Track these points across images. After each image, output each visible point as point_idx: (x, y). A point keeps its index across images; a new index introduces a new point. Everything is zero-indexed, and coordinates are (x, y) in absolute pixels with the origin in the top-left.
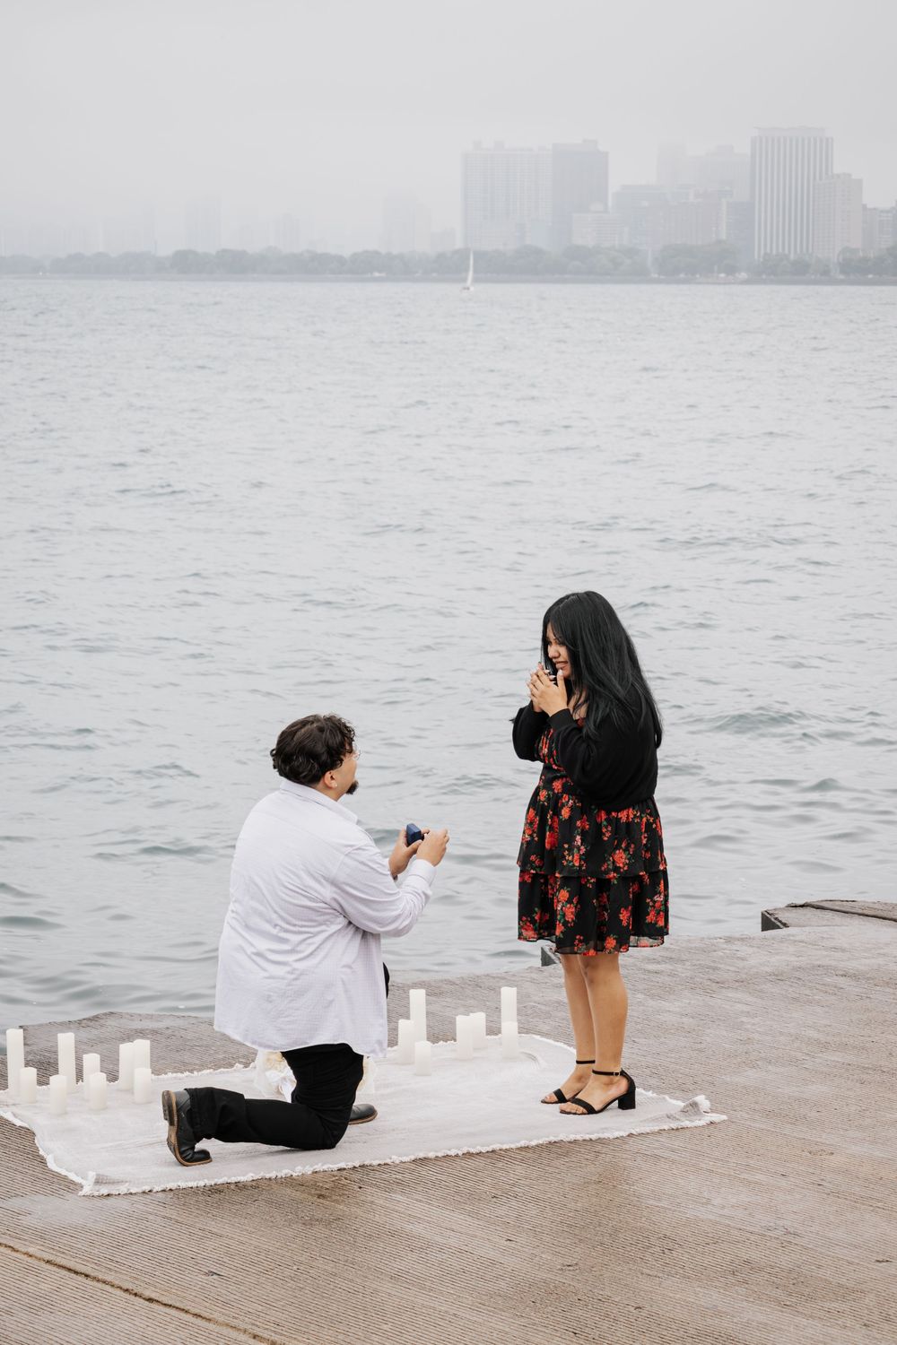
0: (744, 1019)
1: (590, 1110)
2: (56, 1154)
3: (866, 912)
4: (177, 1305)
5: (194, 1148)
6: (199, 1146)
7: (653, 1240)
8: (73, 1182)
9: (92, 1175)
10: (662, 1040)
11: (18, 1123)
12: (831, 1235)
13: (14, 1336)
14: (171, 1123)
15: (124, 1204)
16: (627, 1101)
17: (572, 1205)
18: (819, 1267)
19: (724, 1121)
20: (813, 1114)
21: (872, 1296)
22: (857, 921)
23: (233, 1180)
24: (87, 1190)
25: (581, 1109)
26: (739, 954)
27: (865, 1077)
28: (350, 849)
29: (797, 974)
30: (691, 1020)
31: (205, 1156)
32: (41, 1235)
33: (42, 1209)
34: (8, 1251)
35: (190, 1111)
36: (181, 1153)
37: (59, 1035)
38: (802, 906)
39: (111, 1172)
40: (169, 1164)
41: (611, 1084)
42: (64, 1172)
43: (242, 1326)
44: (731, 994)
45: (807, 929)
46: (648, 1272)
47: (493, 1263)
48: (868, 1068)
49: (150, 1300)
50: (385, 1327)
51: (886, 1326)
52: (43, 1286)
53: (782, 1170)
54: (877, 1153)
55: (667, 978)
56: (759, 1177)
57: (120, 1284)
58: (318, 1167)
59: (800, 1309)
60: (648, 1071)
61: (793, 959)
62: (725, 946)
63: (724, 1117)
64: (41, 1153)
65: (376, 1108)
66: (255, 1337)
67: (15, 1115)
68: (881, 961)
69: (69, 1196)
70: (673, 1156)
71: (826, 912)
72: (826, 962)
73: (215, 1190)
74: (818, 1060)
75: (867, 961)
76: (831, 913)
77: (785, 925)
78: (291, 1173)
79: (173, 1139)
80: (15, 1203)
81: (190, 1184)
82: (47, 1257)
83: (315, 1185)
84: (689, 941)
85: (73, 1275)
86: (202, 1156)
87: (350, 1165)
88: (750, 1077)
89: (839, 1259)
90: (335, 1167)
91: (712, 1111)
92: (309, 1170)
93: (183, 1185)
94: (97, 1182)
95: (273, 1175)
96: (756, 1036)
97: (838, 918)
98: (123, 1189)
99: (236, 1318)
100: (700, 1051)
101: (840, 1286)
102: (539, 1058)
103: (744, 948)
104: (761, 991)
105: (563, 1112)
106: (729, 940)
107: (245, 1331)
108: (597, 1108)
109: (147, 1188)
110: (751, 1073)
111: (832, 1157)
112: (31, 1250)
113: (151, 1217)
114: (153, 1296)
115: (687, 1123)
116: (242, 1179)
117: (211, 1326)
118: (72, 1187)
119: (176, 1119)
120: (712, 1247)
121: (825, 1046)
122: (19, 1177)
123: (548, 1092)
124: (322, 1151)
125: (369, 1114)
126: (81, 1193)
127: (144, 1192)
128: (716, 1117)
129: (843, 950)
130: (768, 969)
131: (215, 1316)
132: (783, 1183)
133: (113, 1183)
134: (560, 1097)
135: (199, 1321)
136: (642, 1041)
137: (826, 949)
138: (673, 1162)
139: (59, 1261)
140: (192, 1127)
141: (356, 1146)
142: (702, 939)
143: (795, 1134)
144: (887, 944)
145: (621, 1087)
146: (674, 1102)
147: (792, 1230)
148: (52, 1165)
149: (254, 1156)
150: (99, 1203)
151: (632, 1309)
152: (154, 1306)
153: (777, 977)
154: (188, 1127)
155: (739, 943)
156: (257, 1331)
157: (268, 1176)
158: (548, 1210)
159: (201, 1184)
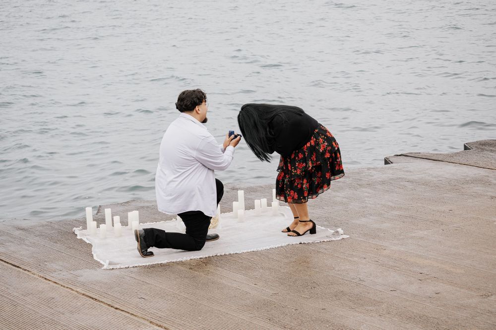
0: (366, 199)
1: (299, 235)
2: (98, 254)
3: (423, 157)
4: (126, 310)
5: (147, 251)
6: (149, 250)
7: (309, 284)
8: (101, 264)
9: (108, 262)
10: (334, 207)
11: (88, 242)
12: (376, 281)
13: (62, 323)
14: (138, 241)
15: (117, 272)
16: (313, 231)
17: (282, 271)
18: (369, 293)
19: (348, 238)
20: (382, 235)
21: (385, 304)
22: (419, 161)
23: (160, 263)
24: (105, 267)
25: (295, 234)
26: (371, 174)
27: (405, 220)
28: (204, 138)
29: (391, 181)
30: (346, 200)
31: (151, 254)
32: (83, 284)
33: (87, 275)
34: (70, 290)
35: (145, 236)
36: (142, 252)
37: (105, 209)
38: (400, 155)
39: (116, 260)
40: (138, 257)
41: (306, 225)
42: (99, 260)
43: (147, 318)
44: (364, 189)
45: (399, 164)
46: (304, 296)
47: (247, 293)
48: (407, 217)
49: (116, 309)
50: (200, 318)
51: (387, 316)
52: (79, 304)
53: (364, 256)
54: (402, 249)
55: (341, 184)
56: (356, 259)
57: (107, 303)
58: (192, 258)
59: (357, 310)
60: (325, 219)
61: (391, 175)
62: (367, 171)
63: (348, 236)
64: (93, 253)
65: (219, 235)
66: (151, 322)
67: (87, 239)
68: (423, 176)
69: (98, 269)
70: (326, 252)
71: (408, 157)
72: (403, 176)
73: (153, 266)
74: (389, 214)
75: (418, 176)
76: (410, 158)
77: (392, 163)
78: (182, 260)
79: (139, 247)
80: (78, 272)
81: (143, 264)
82: (83, 292)
83: (190, 264)
84: (354, 170)
85: (91, 299)
86: (149, 254)
87: (204, 257)
88: (363, 221)
89: (377, 290)
90: (199, 257)
91: (344, 234)
92: (188, 259)
93: (141, 265)
94: (110, 264)
95: (175, 261)
96: (369, 205)
97: (412, 160)
98: (118, 267)
99: (146, 315)
100: (346, 211)
101: (374, 300)
102: (285, 215)
103: (374, 172)
104: (375, 188)
105: (289, 235)
106: (369, 169)
107: (148, 320)
108: (301, 234)
109: (127, 266)
110: (363, 219)
111: (384, 251)
112: (78, 290)
113: (126, 277)
114: (118, 307)
115: (334, 239)
116: (163, 262)
117: (136, 318)
118: (99, 265)
119: (139, 240)
120: (330, 286)
121: (393, 208)
122: (82, 262)
123: (285, 228)
124: (196, 252)
125: (216, 237)
126: (103, 268)
127: (126, 268)
128: (345, 236)
129: (410, 172)
130: (379, 179)
131: (138, 314)
132: (364, 261)
133: (115, 264)
134: (289, 230)
135: (132, 317)
136: (326, 208)
137: (404, 171)
138: (325, 254)
139: (87, 294)
140: (146, 242)
141: (209, 250)
142: (359, 169)
143: (374, 243)
144: (427, 169)
145: (310, 226)
146: (331, 231)
147: (362, 279)
148: (95, 258)
149: (171, 254)
150: (108, 272)
151: (293, 310)
152: (117, 311)
153: (383, 183)
154: (144, 243)
155: (372, 170)
156: (152, 320)
157: (173, 261)
158: (273, 273)
159: (148, 264)
